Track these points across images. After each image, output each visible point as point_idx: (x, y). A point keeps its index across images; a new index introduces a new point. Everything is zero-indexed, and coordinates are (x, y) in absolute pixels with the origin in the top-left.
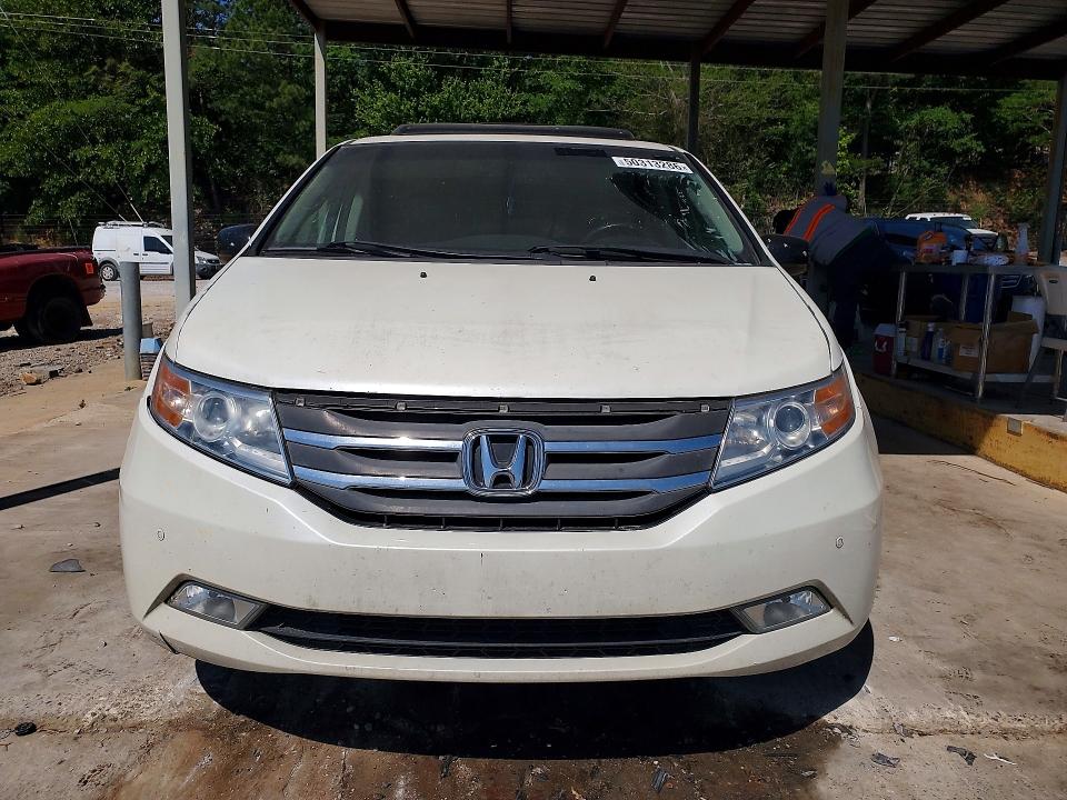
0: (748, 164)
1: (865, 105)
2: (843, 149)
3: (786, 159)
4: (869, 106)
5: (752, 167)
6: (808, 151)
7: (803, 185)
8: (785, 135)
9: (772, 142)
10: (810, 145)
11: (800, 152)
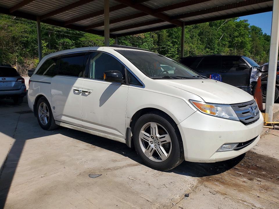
0: (17, 48)
1: (48, 36)
2: (45, 47)
3: (28, 48)
4: (50, 36)
5: (18, 49)
6: (35, 46)
7: (34, 55)
8: (27, 41)
9: (23, 43)
10: (35, 44)
11: (32, 46)
